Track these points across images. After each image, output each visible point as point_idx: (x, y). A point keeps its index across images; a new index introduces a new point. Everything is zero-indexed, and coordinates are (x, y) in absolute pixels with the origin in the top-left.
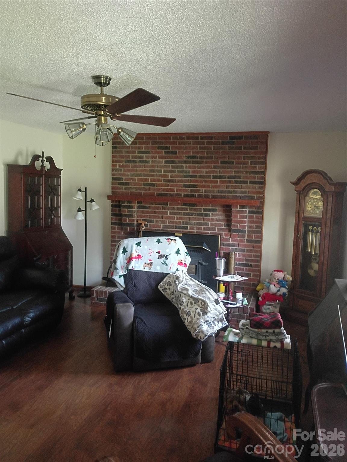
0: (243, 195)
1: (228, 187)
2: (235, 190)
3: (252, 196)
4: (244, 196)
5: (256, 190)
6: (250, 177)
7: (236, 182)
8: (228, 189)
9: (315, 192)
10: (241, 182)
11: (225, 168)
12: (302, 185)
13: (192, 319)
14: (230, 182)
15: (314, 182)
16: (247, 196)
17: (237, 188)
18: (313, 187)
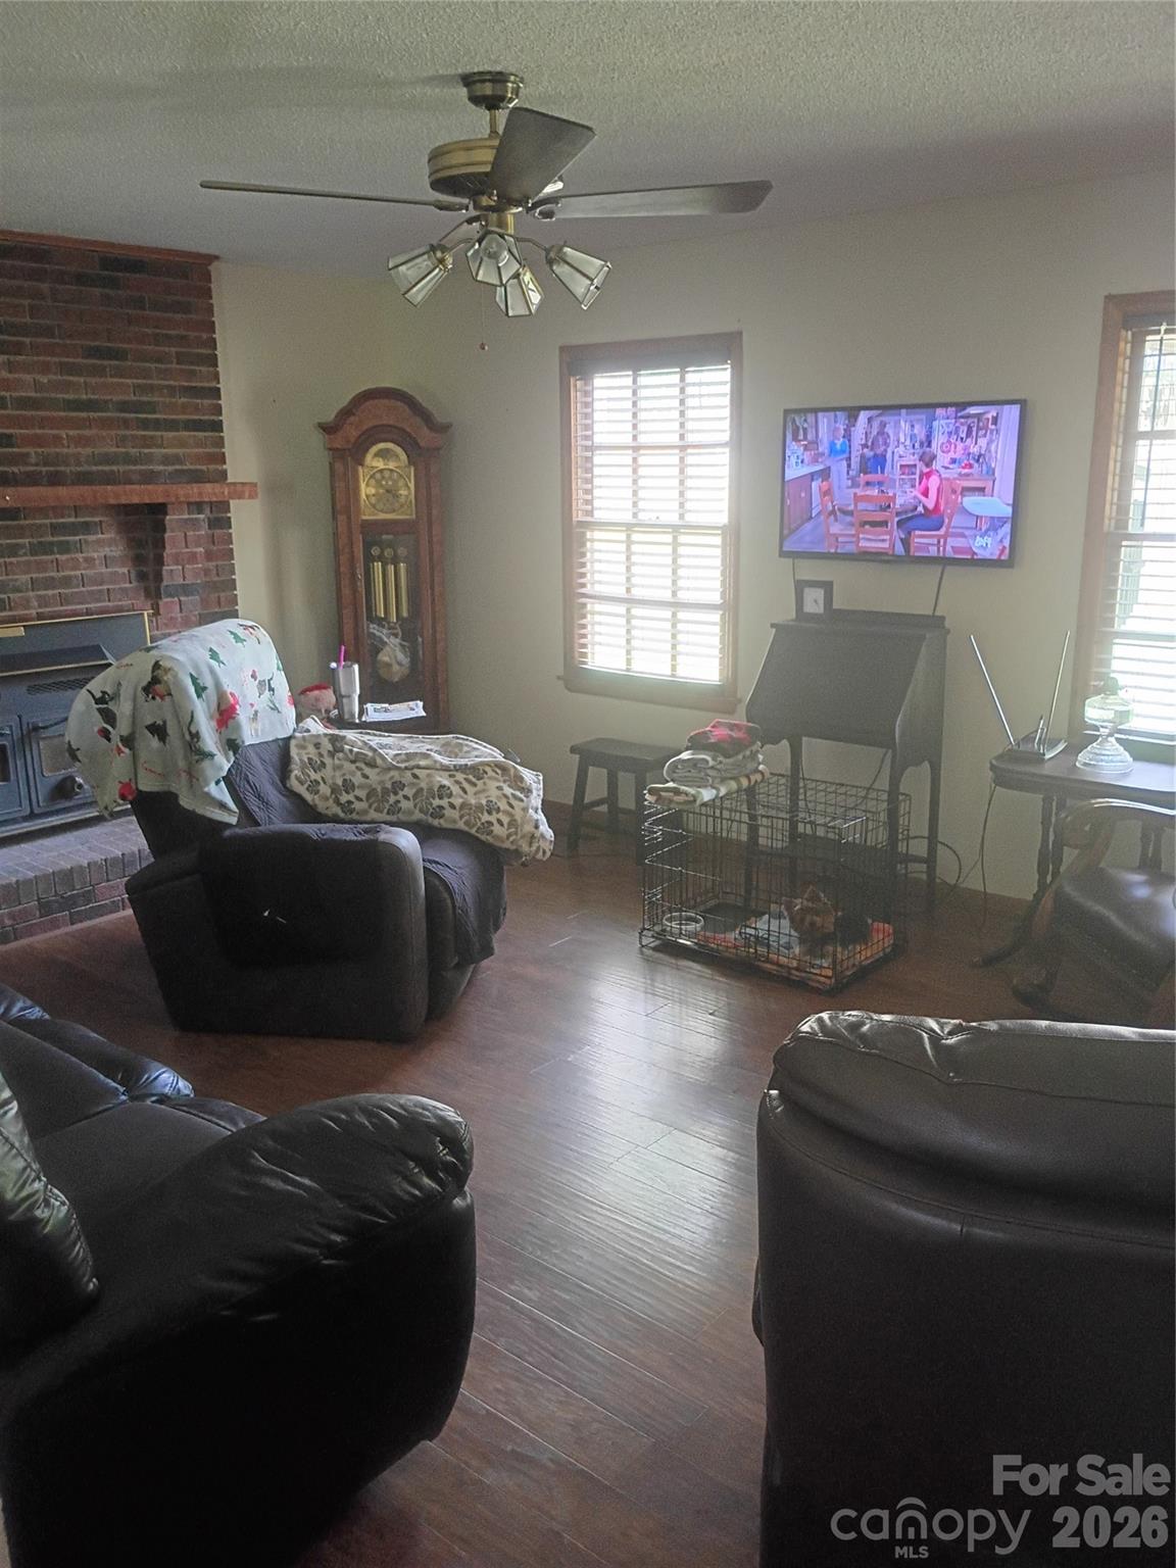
0: (170, 468)
1: (122, 442)
2: (146, 451)
3: (197, 470)
4: (176, 470)
5: (207, 450)
6: (184, 408)
7: (145, 424)
8: (123, 450)
9: (381, 450)
10: (157, 425)
11: (100, 371)
12: (351, 432)
13: (511, 815)
14: (126, 423)
15: (385, 422)
16: (183, 471)
17: (149, 447)
18: (383, 436)
